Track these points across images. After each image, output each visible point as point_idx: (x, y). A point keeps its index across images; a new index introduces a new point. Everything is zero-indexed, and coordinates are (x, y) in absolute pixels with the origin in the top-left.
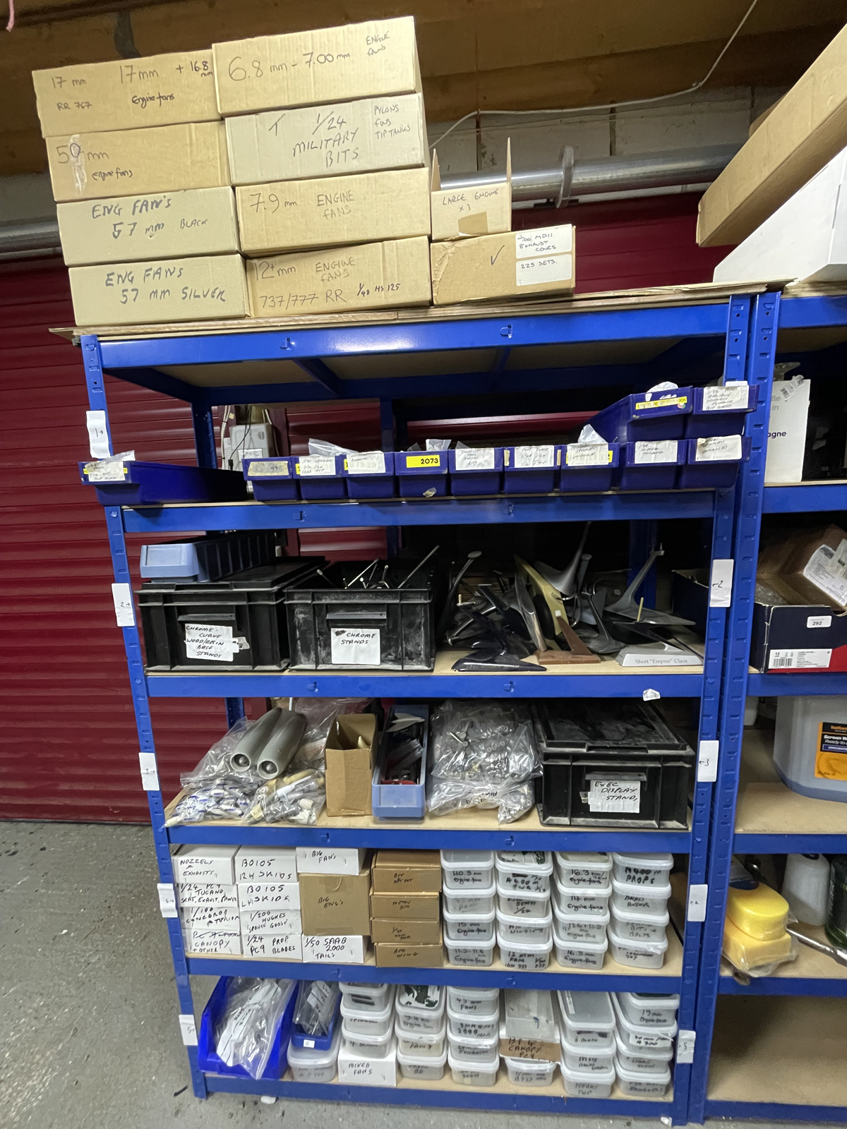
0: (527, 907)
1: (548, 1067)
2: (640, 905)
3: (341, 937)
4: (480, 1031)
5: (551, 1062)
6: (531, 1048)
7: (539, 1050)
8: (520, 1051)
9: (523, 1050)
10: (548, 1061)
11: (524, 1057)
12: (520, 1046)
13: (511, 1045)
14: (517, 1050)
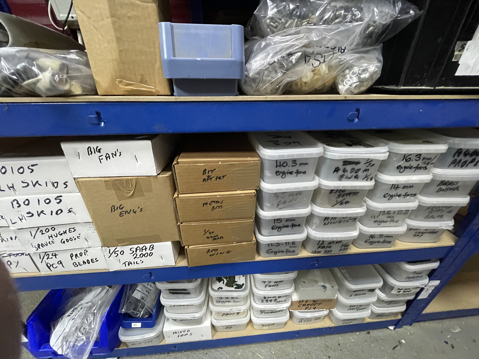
0: (348, 198)
2: (451, 189)
3: (148, 246)
4: (279, 300)
5: (327, 310)
6: (314, 304)
7: (320, 304)
8: (306, 306)
9: (308, 306)
10: (325, 309)
11: (308, 310)
12: (307, 304)
13: (299, 304)
14: (304, 306)
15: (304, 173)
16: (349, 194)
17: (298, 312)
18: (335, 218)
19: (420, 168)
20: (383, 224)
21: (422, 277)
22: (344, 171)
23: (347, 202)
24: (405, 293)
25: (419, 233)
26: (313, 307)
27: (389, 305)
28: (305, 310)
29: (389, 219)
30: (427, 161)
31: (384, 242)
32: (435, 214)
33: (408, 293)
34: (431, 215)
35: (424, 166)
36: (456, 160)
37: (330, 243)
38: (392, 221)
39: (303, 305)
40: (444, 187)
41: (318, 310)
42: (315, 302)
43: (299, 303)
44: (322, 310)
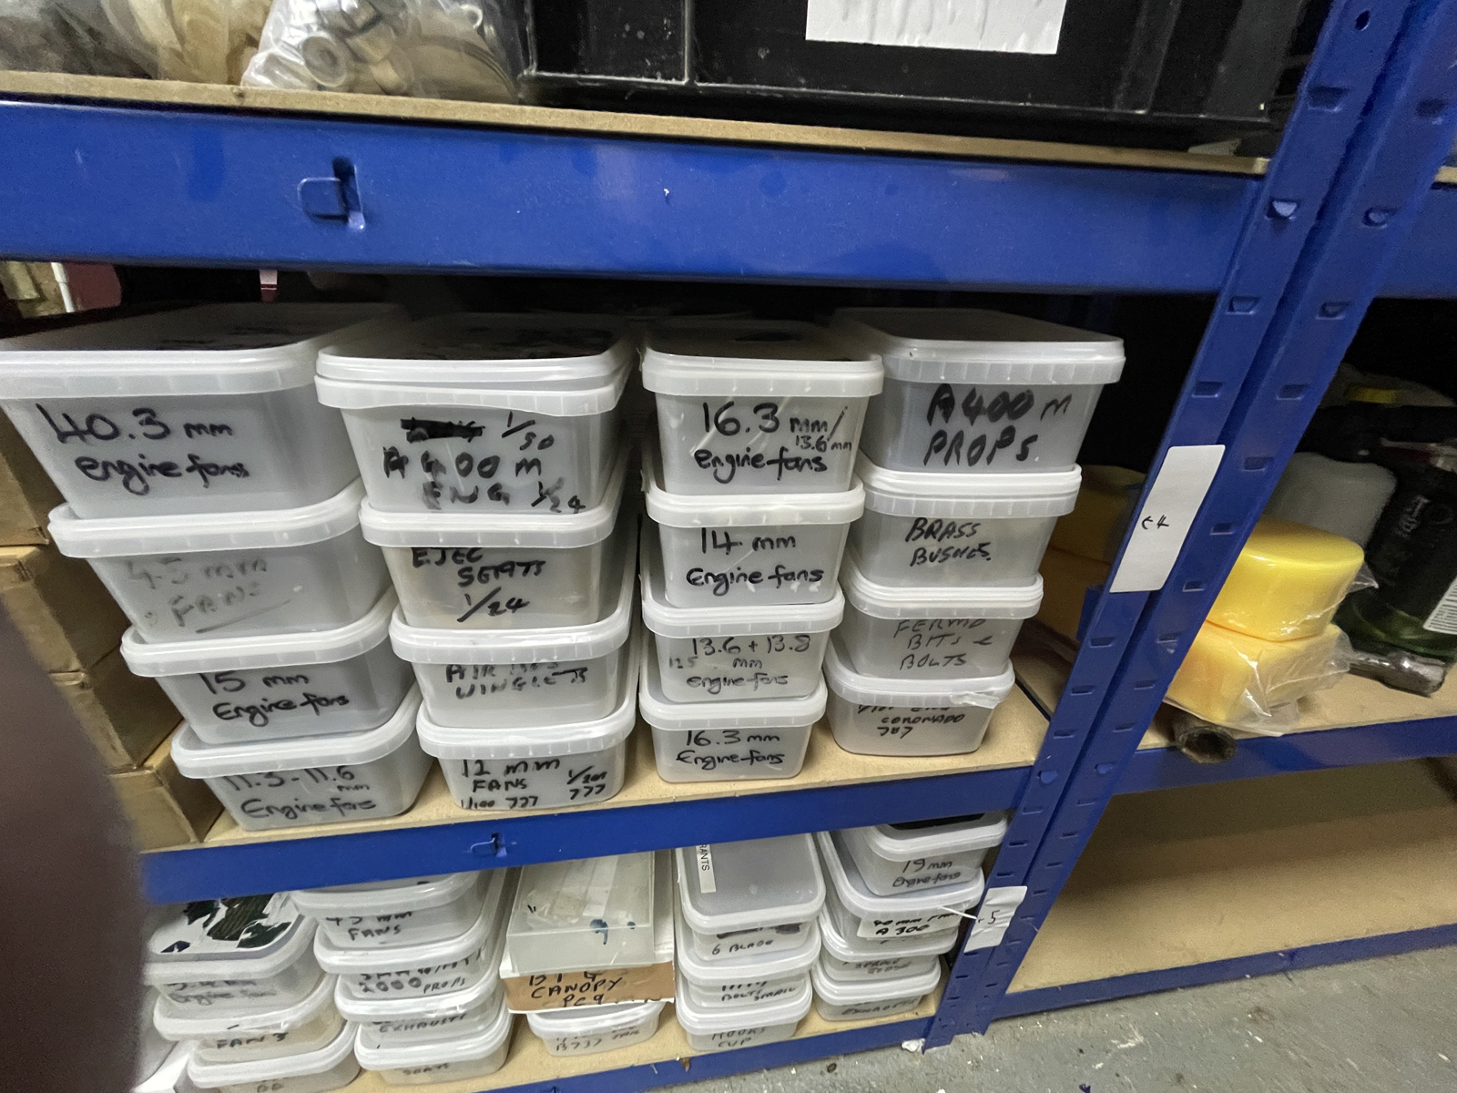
0: (511, 586)
1: (643, 1011)
2: (958, 553)
4: (427, 979)
5: (649, 1001)
6: (593, 984)
7: (614, 984)
8: (563, 995)
9: (570, 992)
10: (643, 1001)
11: (575, 1005)
12: (563, 985)
13: (534, 988)
14: (554, 994)
15: (239, 470)
16: (506, 568)
17: (540, 1015)
18: (488, 669)
19: (798, 464)
20: (728, 690)
21: (957, 875)
22: (430, 464)
23: (516, 605)
24: (904, 934)
25: (895, 720)
26: (590, 994)
27: (876, 975)
28: (565, 1006)
29: (746, 672)
30: (815, 437)
31: (753, 757)
32: (938, 651)
33: (915, 932)
34: (919, 654)
35: (811, 454)
36: (941, 434)
37: (511, 769)
38: (760, 677)
39: (551, 991)
40: (931, 545)
41: (614, 1004)
42: (593, 979)
43: (531, 984)
44: (630, 1002)
